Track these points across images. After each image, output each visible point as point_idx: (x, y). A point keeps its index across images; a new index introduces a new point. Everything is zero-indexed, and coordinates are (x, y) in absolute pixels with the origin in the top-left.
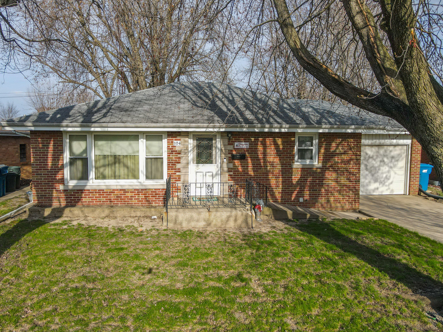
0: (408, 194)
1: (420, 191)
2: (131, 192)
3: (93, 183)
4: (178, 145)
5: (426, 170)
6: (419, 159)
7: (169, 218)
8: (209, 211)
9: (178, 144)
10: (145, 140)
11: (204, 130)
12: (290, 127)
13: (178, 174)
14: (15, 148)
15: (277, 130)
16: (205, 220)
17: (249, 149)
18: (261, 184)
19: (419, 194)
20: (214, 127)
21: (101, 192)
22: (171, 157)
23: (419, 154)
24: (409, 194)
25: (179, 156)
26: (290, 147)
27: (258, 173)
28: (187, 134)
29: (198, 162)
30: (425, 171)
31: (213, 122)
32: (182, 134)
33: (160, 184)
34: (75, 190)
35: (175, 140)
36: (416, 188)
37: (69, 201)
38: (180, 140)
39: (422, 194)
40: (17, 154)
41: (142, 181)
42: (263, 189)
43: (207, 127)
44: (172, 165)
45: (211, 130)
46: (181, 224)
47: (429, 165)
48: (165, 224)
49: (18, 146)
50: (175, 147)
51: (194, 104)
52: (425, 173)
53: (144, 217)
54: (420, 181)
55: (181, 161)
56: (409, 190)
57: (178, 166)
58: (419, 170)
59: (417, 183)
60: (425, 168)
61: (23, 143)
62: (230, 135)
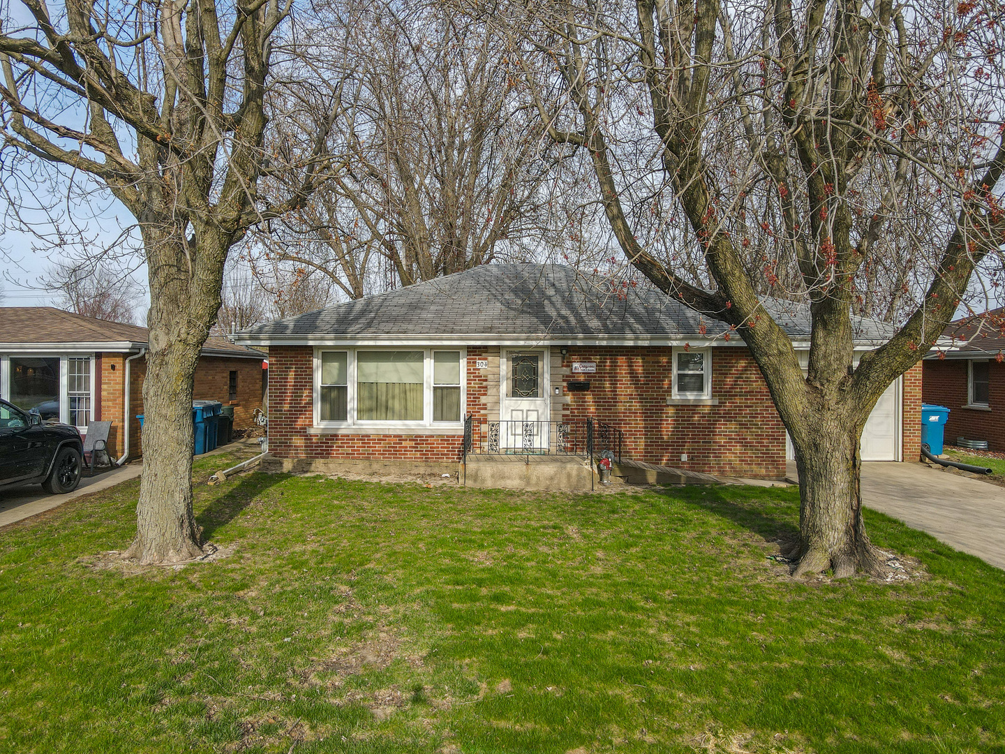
0: (900, 460)
1: (924, 454)
2: (410, 440)
3: (353, 424)
4: (484, 367)
5: (937, 417)
6: (920, 396)
7: (467, 473)
8: (527, 464)
9: (482, 365)
10: (433, 361)
11: (522, 343)
12: (652, 339)
13: (482, 412)
14: (223, 377)
15: (631, 343)
16: (520, 478)
17: (596, 373)
18: (612, 427)
19: (921, 461)
20: (538, 339)
21: (364, 438)
22: (472, 385)
23: (918, 386)
24: (903, 461)
25: (485, 383)
26: (663, 370)
27: (612, 413)
28: (497, 350)
29: (514, 394)
30: (933, 418)
31: (536, 331)
32: (490, 350)
33: (455, 428)
34: (327, 435)
35: (479, 359)
36: (916, 448)
37: (319, 451)
38: (486, 359)
39: (927, 460)
40: (226, 387)
41: (427, 424)
42: (615, 435)
43: (528, 339)
44: (474, 398)
45: (534, 343)
46: (483, 481)
47: (940, 408)
48: (461, 481)
49: (227, 374)
50: (479, 369)
51: (508, 305)
52: (934, 423)
53: (430, 475)
54: (923, 437)
55: (489, 392)
56: (903, 452)
57: (483, 400)
58: (919, 416)
59: (918, 440)
60: (934, 413)
61: (233, 369)
62: (564, 352)
